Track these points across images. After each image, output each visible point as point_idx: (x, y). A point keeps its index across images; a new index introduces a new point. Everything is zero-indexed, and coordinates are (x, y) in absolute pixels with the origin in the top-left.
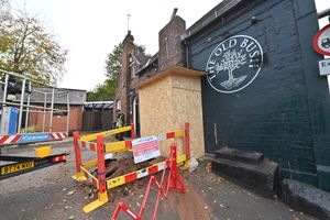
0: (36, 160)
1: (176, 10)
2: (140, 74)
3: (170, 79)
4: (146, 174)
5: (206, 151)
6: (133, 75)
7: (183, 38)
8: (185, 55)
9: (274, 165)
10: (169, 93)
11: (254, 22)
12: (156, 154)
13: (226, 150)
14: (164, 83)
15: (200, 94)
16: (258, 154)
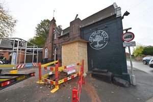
0: (26, 75)
1: (77, 15)
2: (59, 38)
3: (77, 43)
4: (70, 78)
5: (89, 70)
6: (55, 38)
7: (80, 27)
8: (81, 33)
9: (111, 73)
10: (77, 48)
11: (106, 27)
12: (74, 71)
13: (96, 69)
14: (75, 44)
15: (86, 49)
16: (106, 70)
